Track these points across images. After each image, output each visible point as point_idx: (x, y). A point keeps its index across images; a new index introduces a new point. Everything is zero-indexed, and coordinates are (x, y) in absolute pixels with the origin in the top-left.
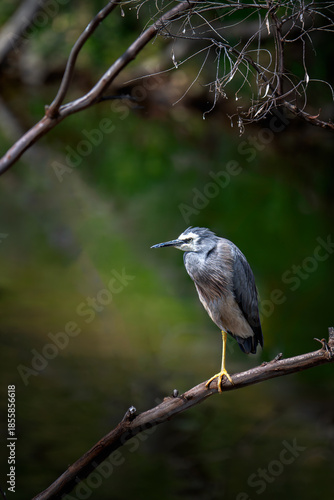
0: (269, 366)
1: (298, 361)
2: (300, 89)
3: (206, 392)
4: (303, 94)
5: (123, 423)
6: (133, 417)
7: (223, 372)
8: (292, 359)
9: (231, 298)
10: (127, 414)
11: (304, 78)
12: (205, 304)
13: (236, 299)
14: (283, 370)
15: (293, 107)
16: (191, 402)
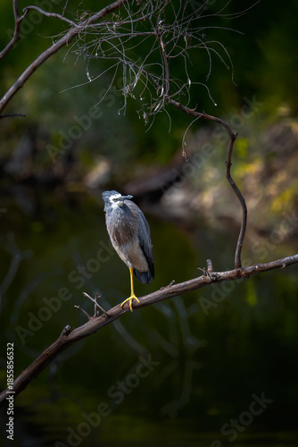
0: (166, 290)
1: (187, 285)
2: (184, 90)
3: (121, 311)
4: (187, 94)
5: (62, 338)
6: (68, 333)
7: (133, 296)
8: (182, 284)
9: (137, 242)
10: (64, 331)
11: (187, 82)
12: (116, 248)
13: (140, 243)
14: (176, 292)
15: (178, 104)
16: (111, 319)
